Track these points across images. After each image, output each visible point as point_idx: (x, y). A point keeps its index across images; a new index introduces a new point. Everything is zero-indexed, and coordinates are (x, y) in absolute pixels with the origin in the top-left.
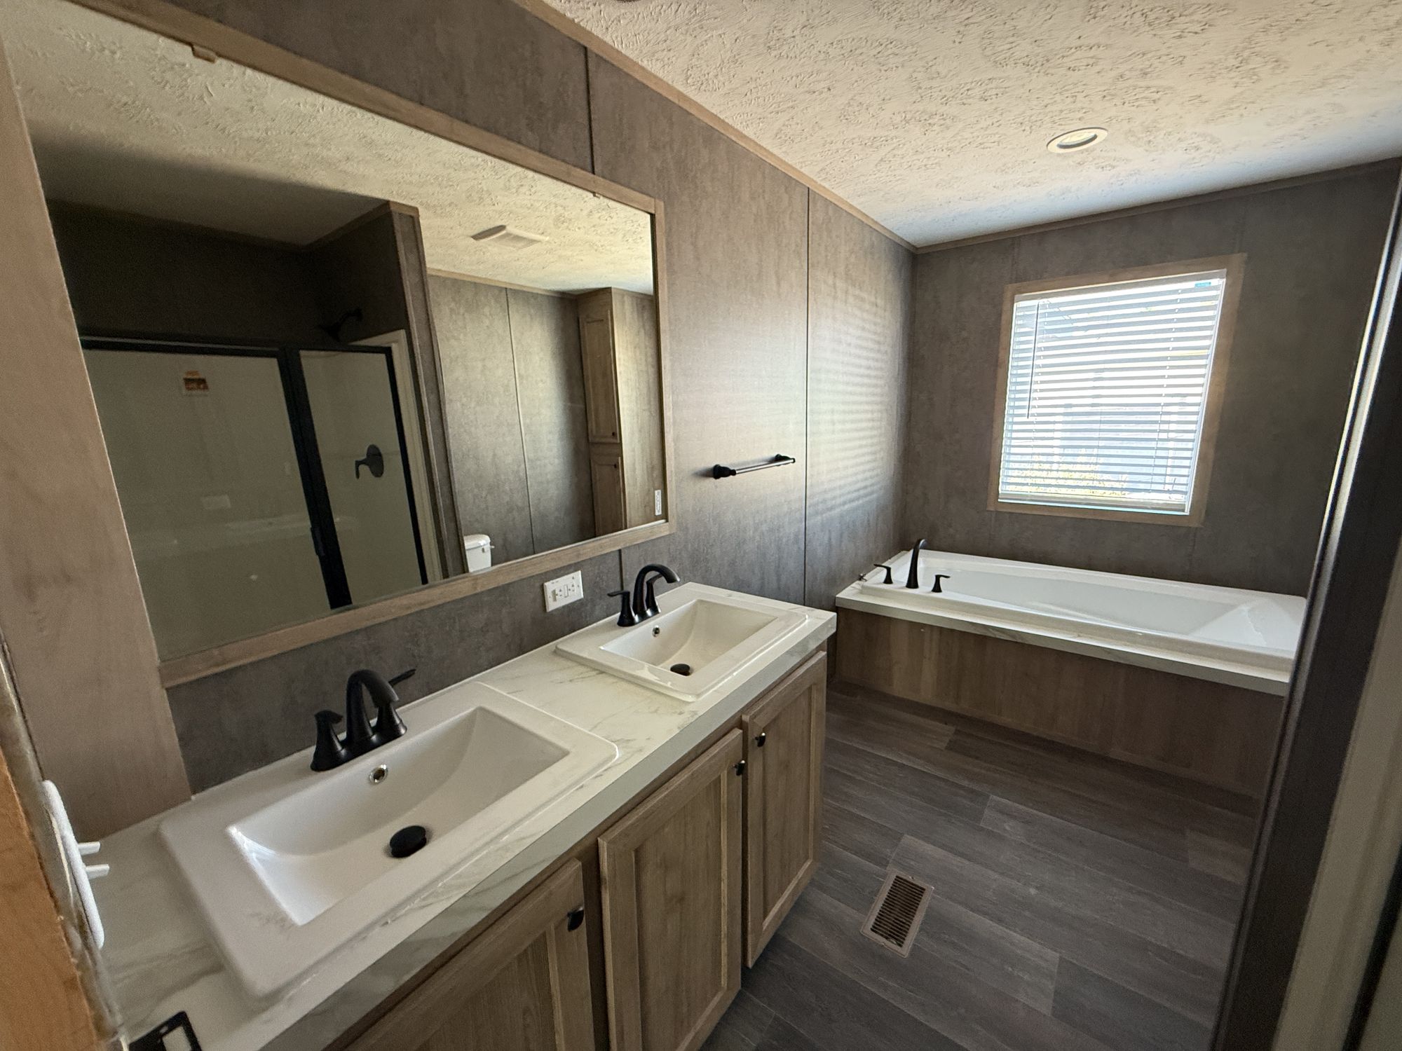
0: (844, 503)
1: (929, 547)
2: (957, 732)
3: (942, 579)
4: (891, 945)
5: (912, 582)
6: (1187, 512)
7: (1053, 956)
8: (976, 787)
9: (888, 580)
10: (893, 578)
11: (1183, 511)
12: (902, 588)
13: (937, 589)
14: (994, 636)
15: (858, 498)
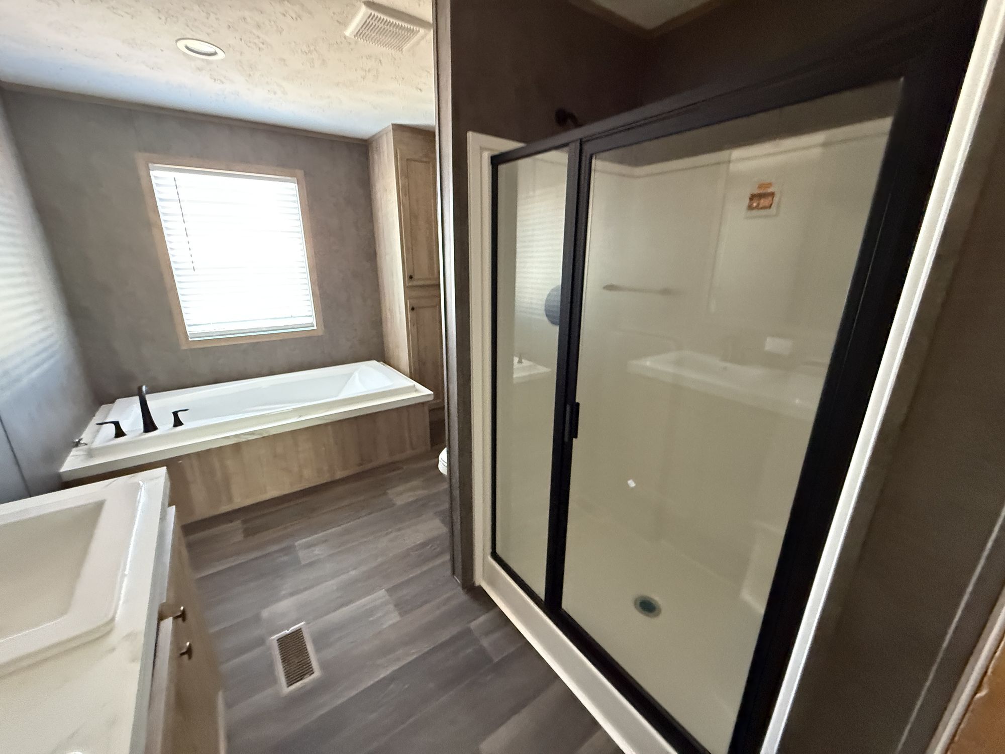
0: (31, 370)
1: (153, 390)
2: (244, 522)
3: (179, 414)
4: (307, 680)
5: (149, 425)
6: (315, 328)
7: (382, 592)
8: (283, 545)
9: (119, 433)
10: (124, 428)
11: (313, 326)
12: (141, 435)
13: (178, 423)
14: (246, 440)
15: (44, 361)
